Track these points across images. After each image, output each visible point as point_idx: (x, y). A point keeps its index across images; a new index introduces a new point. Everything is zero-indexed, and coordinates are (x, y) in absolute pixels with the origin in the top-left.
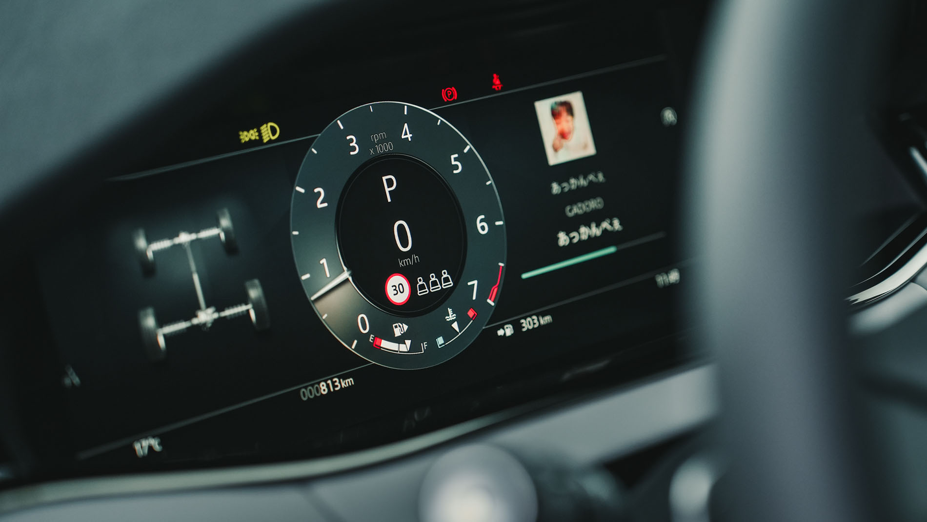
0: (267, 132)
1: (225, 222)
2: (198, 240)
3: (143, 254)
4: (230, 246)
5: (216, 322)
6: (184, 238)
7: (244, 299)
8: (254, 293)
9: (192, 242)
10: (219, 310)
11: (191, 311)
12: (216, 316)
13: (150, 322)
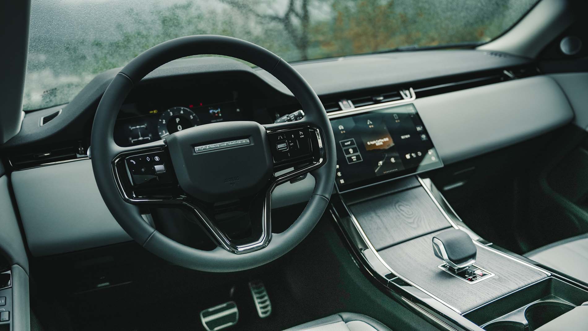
0: (155, 112)
1: (146, 125)
2: (140, 128)
3: (130, 129)
4: (146, 128)
5: (142, 140)
6: (138, 127)
7: (148, 136)
8: (150, 135)
9: (139, 128)
10: (143, 137)
11: (139, 137)
12: (143, 139)
13: (131, 139)
